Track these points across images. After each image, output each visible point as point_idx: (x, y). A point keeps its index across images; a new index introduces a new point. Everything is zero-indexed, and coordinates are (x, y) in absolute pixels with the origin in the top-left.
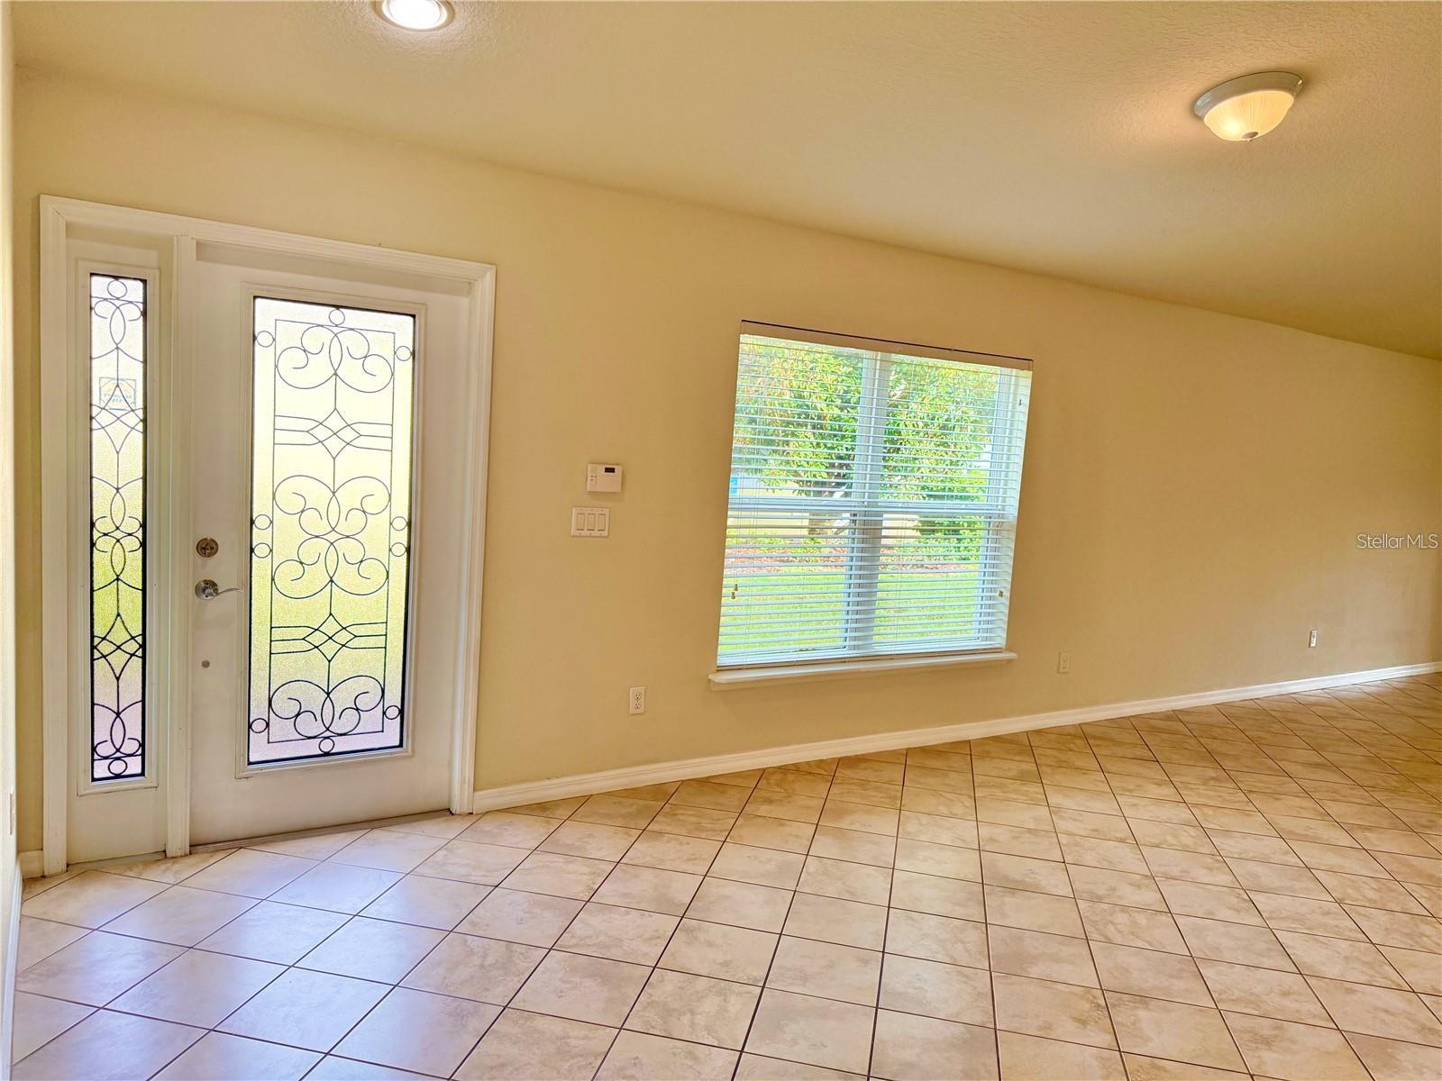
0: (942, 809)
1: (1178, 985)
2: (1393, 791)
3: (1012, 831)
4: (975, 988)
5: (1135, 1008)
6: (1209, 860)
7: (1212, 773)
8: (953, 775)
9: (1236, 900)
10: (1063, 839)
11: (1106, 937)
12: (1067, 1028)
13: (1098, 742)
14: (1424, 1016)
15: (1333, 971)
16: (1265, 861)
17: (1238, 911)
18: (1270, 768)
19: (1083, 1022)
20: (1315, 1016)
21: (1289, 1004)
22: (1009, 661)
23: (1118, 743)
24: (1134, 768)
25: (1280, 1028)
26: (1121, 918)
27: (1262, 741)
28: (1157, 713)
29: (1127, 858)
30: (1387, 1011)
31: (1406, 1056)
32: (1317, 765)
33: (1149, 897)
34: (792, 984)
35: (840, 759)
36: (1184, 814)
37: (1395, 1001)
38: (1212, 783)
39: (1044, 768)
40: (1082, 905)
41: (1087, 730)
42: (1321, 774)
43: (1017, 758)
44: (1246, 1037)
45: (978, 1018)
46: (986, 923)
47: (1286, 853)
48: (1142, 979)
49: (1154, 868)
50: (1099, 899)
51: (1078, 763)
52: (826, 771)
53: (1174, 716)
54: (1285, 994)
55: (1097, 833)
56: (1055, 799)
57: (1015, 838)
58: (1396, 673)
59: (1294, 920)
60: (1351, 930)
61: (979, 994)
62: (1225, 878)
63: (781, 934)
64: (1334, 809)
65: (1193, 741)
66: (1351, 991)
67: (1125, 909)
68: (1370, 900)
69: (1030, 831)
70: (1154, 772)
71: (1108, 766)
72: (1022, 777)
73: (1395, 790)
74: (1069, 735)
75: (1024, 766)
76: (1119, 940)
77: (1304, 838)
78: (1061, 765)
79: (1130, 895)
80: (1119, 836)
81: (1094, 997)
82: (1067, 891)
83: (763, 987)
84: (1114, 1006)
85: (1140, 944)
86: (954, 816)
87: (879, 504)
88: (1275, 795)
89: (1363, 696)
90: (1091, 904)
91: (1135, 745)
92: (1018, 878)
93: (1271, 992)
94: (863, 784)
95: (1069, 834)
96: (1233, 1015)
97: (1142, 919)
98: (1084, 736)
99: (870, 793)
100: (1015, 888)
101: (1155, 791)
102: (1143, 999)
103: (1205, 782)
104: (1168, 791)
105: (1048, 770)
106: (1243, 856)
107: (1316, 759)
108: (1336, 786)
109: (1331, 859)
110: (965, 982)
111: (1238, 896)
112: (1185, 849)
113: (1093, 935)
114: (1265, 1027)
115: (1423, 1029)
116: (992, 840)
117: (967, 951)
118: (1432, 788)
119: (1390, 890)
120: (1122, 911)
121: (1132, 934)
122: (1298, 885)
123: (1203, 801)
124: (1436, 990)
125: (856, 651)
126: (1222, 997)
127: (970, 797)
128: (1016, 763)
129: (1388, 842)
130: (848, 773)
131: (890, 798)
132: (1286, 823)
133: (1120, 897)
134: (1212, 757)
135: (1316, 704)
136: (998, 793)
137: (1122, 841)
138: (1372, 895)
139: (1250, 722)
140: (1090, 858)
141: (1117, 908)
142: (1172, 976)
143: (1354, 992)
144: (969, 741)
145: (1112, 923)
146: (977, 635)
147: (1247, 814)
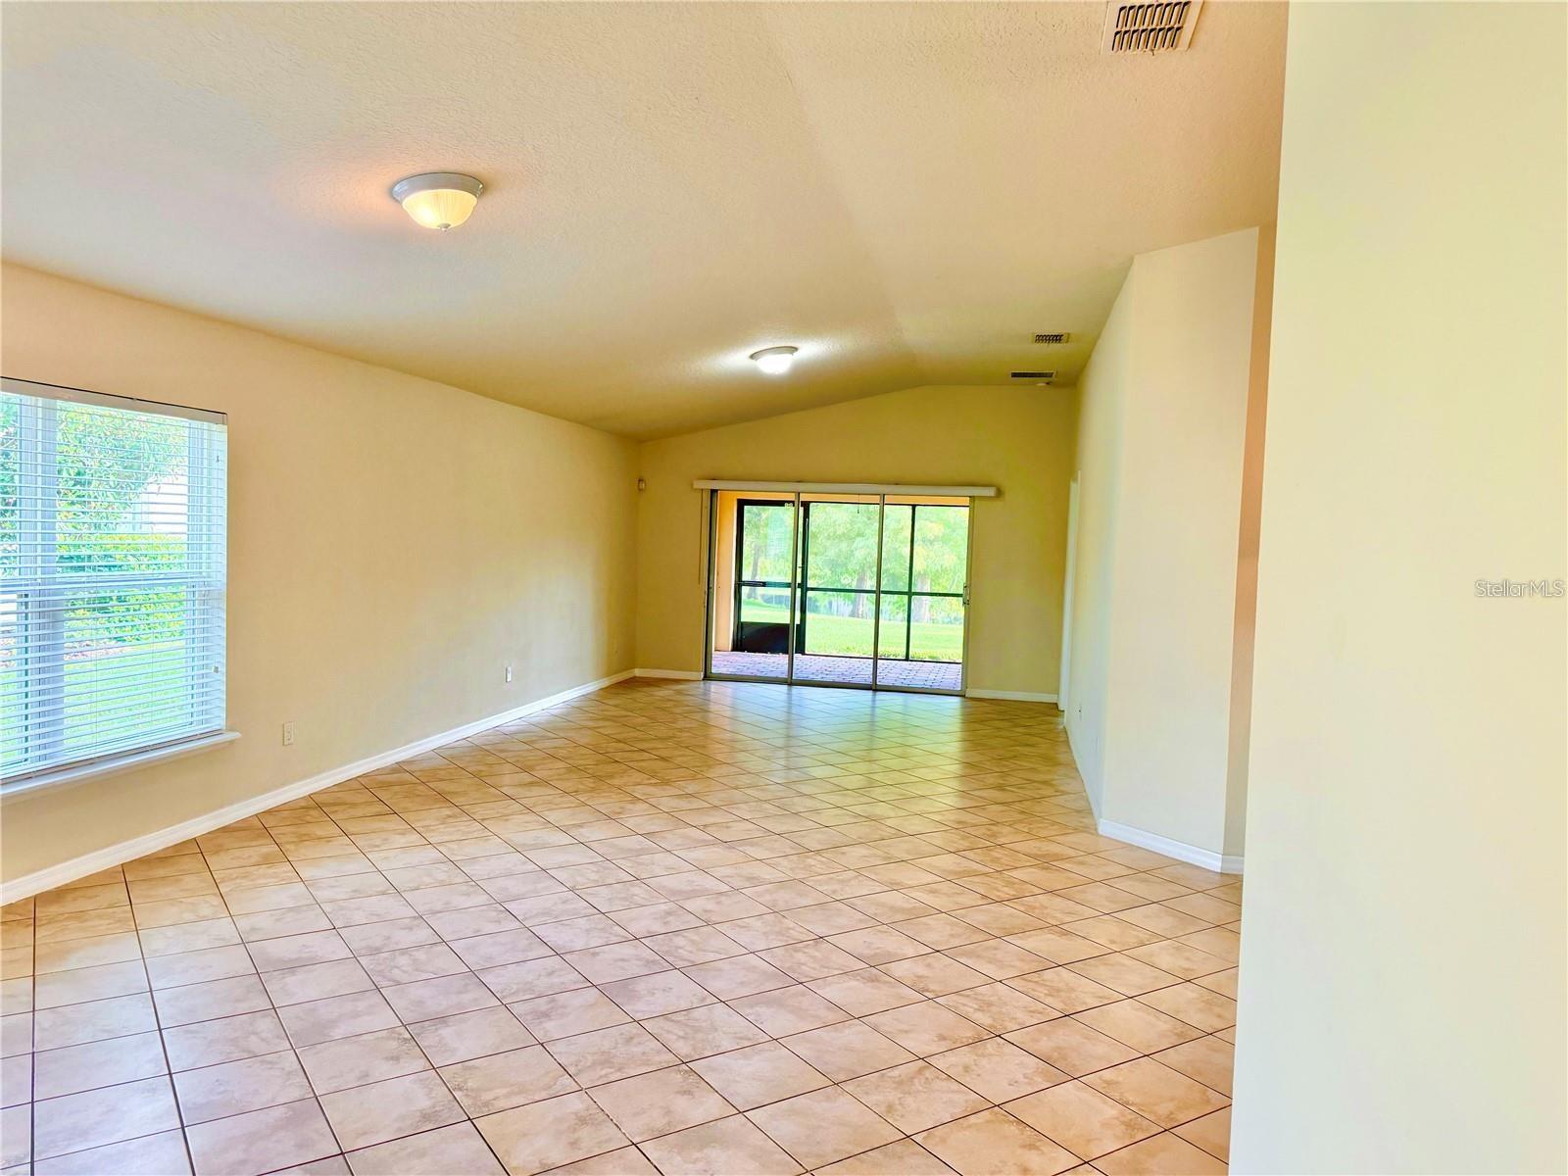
0: (188, 916)
1: (467, 997)
2: (591, 792)
3: (272, 915)
4: (283, 1069)
5: (437, 1029)
6: (464, 888)
7: (448, 812)
8: (187, 878)
9: (495, 914)
10: (327, 908)
11: (394, 981)
12: (384, 1069)
13: (336, 808)
14: (647, 954)
15: (579, 944)
16: (510, 875)
17: (499, 922)
18: (495, 796)
19: (396, 1059)
20: (575, 983)
21: (555, 980)
22: (231, 742)
23: (353, 805)
24: (377, 824)
25: (553, 1000)
26: (403, 961)
27: (483, 774)
28: (383, 769)
29: (392, 906)
30: (623, 960)
31: (641, 986)
32: (531, 784)
33: (423, 934)
34: (69, 1145)
35: (35, 898)
36: (432, 854)
37: (627, 950)
38: (450, 820)
39: (288, 846)
40: (363, 961)
41: (319, 799)
42: (536, 791)
43: (254, 843)
44: (529, 1017)
45: (296, 1094)
46: (274, 1008)
47: (524, 863)
48: (437, 1004)
49: (421, 909)
50: (377, 951)
51: (320, 833)
52: (20, 915)
53: (399, 768)
54: (550, 974)
55: (357, 893)
56: (306, 873)
57: (278, 920)
58: (573, 694)
59: (543, 914)
60: (585, 908)
61: (289, 1073)
62: (483, 899)
63: (33, 1102)
64: (552, 816)
65: (421, 788)
66: (594, 954)
67: (404, 951)
68: (594, 881)
69: (291, 909)
70: (393, 823)
71: (350, 827)
72: (267, 861)
73: (593, 790)
74: (303, 808)
75: (265, 850)
76: (405, 978)
77: (536, 847)
78: (303, 839)
79: (406, 939)
80: (379, 889)
81: (400, 1034)
82: (346, 953)
83: (32, 1163)
84: (419, 1035)
85: (426, 976)
86: (205, 919)
87: (57, 580)
88: (504, 817)
89: (552, 718)
90: (372, 957)
91: (370, 804)
92: (294, 956)
93: (540, 976)
94: (79, 916)
95: (332, 901)
96: (515, 1005)
97: (421, 955)
98: (318, 807)
99: (89, 924)
100: (292, 967)
101: (401, 841)
102: (441, 1019)
103: (443, 821)
104: (414, 837)
105: (291, 847)
106: (491, 876)
107: (526, 777)
108: (550, 798)
109: (560, 858)
110: (271, 1068)
111: (496, 910)
112: (442, 884)
113: (382, 983)
114: (542, 1004)
115: (648, 963)
116: (253, 929)
117: (263, 1040)
118: (616, 782)
119: (605, 868)
120: (403, 954)
121: (417, 970)
122: (540, 886)
123: (446, 838)
124: (649, 932)
125: (41, 763)
126: (504, 994)
127: (215, 894)
128: (257, 849)
129: (593, 833)
130: (53, 909)
131: (119, 921)
132: (518, 839)
133: (397, 944)
134: (443, 797)
135: (515, 733)
136: (245, 883)
137: (383, 893)
138: (594, 876)
139: (468, 759)
140: (359, 917)
141: (397, 953)
142: (460, 992)
143: (597, 954)
144: (195, 839)
145: (397, 967)
146: (190, 720)
147: (485, 839)
